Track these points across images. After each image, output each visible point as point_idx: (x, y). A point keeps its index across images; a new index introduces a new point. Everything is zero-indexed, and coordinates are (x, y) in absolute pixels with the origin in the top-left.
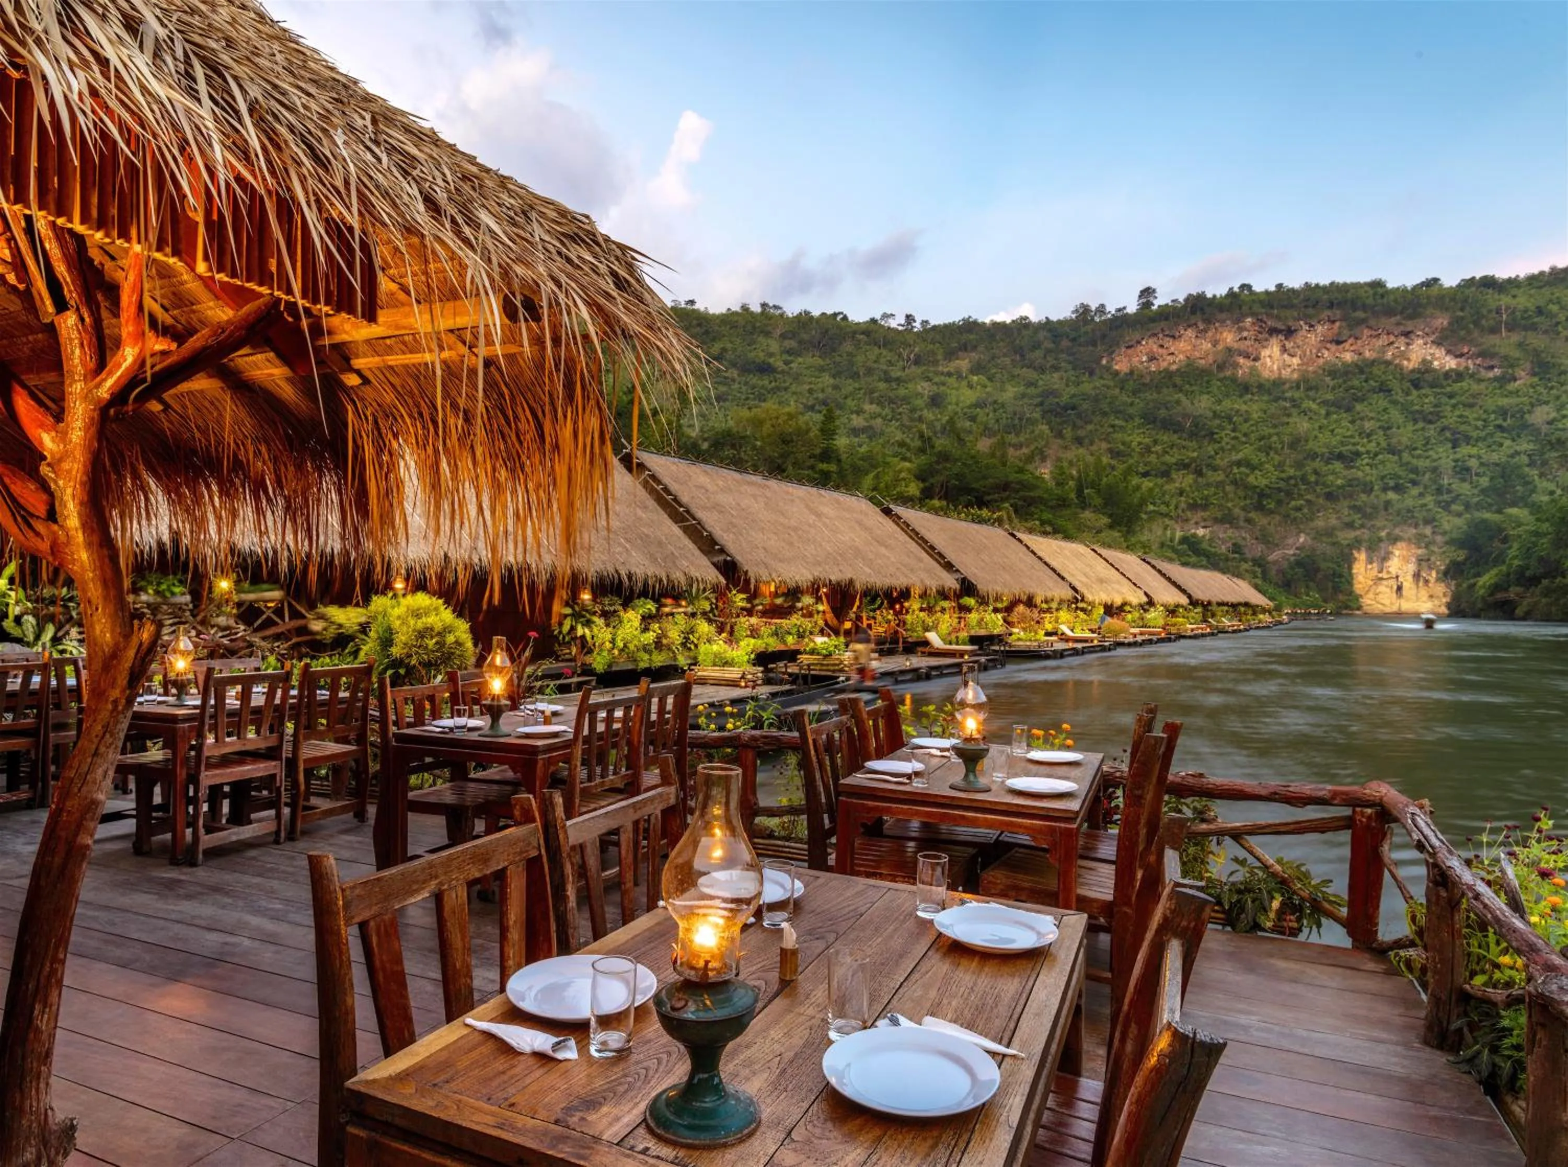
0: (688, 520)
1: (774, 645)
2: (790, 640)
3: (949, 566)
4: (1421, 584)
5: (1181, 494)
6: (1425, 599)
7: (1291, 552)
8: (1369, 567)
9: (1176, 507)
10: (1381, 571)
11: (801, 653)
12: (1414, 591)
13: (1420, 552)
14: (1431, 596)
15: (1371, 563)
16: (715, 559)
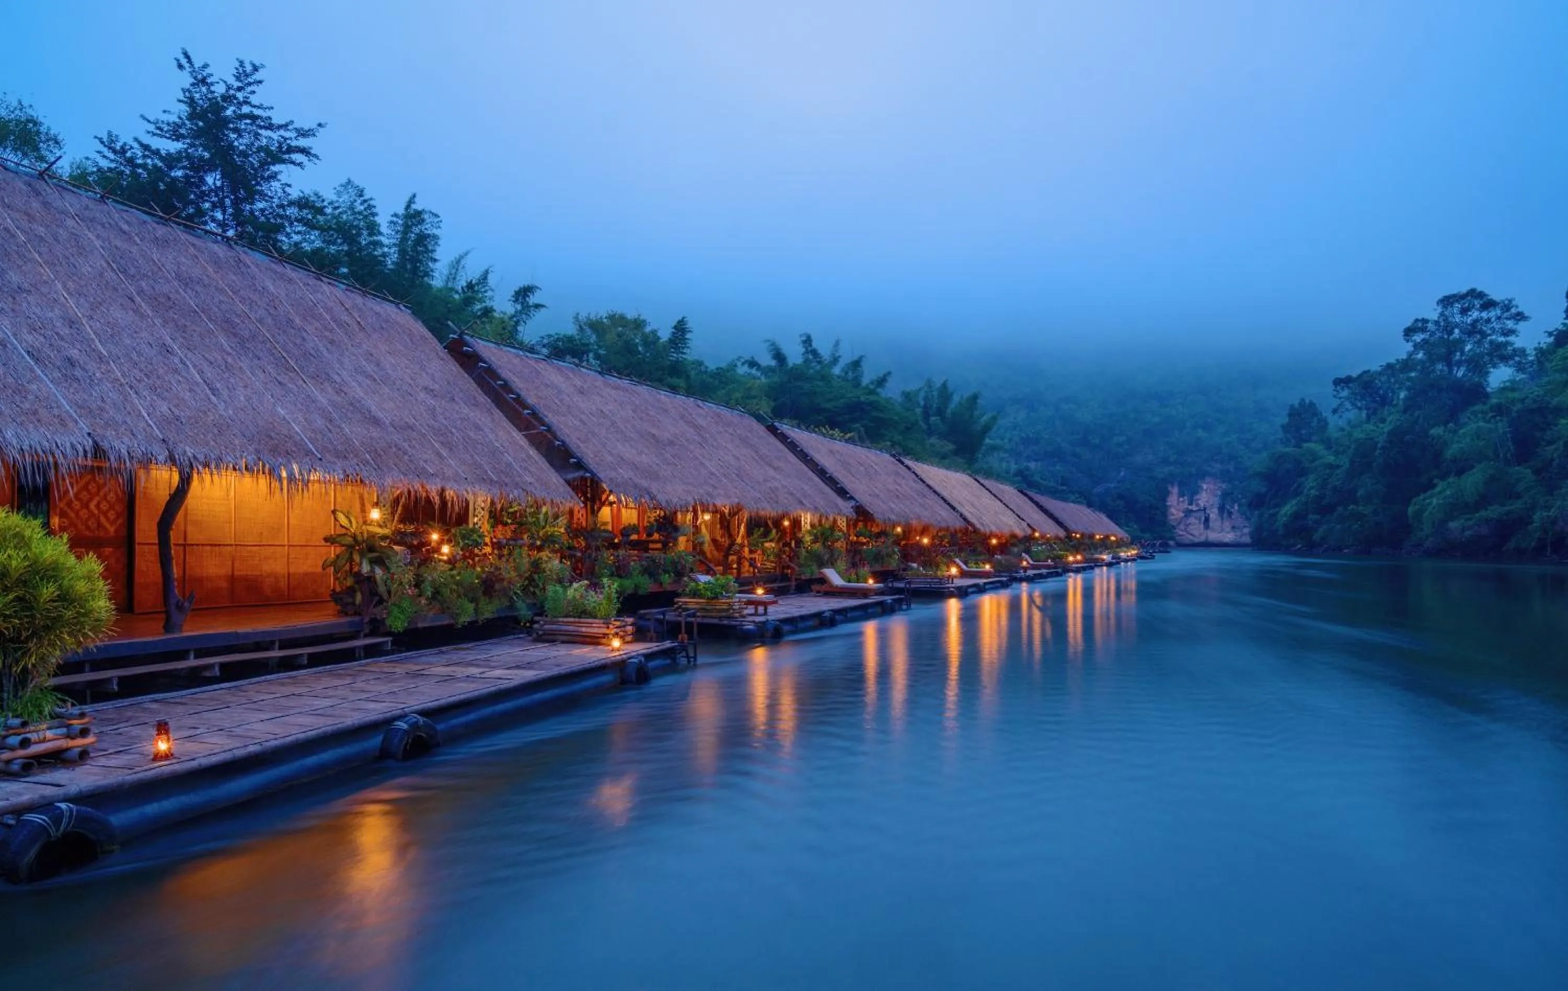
0: (534, 427)
1: (647, 585)
2: (666, 579)
3: (843, 493)
4: (1225, 515)
5: (1014, 428)
6: (1228, 529)
7: (1113, 485)
8: (1181, 499)
9: (1010, 440)
10: (1190, 504)
11: (678, 595)
12: (1219, 523)
13: (1224, 486)
14: (1233, 527)
15: (1183, 496)
16: (570, 476)
